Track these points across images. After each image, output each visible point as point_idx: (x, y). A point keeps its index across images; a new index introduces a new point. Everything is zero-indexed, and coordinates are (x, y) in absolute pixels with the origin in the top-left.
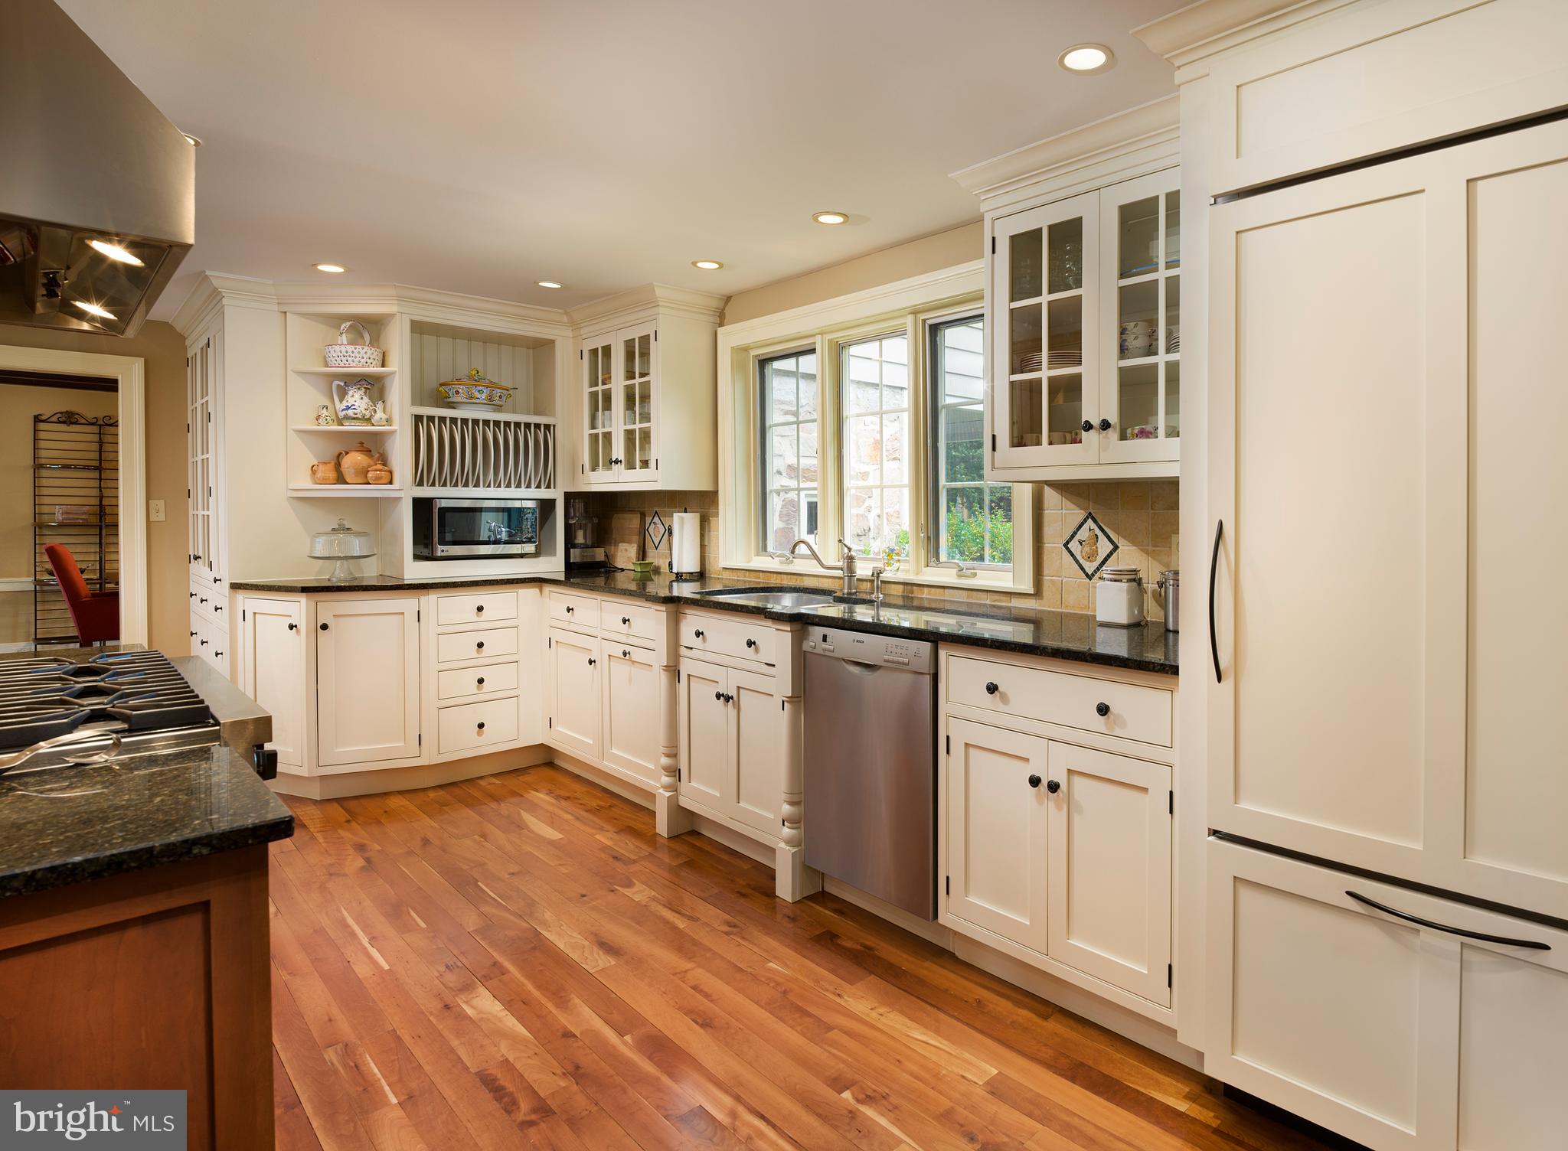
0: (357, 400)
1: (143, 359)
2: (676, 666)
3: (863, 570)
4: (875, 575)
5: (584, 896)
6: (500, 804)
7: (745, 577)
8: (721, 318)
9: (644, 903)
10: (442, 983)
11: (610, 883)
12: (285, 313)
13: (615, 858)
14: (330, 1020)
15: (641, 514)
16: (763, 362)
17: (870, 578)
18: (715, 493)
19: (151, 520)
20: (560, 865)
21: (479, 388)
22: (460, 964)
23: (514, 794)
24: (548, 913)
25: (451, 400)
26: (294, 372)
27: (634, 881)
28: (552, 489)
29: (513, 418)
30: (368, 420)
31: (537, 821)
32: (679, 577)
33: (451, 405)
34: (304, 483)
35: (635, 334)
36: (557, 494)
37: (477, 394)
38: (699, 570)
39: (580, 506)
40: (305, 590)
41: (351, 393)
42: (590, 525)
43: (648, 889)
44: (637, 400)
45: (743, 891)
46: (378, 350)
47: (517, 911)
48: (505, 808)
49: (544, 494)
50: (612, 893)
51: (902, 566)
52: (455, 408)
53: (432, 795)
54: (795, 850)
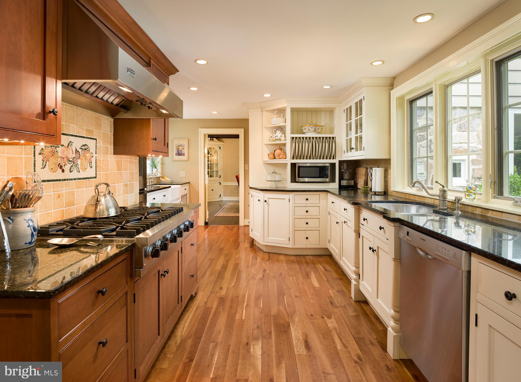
0: (279, 134)
1: (244, 129)
2: (359, 231)
3: (451, 197)
4: (456, 201)
5: (312, 315)
6: (307, 267)
7: (401, 195)
8: (392, 86)
9: (330, 329)
10: (252, 332)
11: (324, 313)
12: (262, 111)
13: (331, 302)
14: (219, 332)
15: (366, 168)
16: (412, 102)
17: (454, 201)
18: (390, 159)
19: (245, 169)
20: (312, 298)
21: (312, 127)
22: (261, 327)
23: (314, 264)
24: (297, 318)
25: (303, 132)
26: (264, 127)
27: (333, 317)
28: (335, 160)
29: (325, 136)
30: (280, 140)
31: (315, 277)
32: (375, 194)
33: (304, 133)
34: (266, 159)
35: (358, 100)
36: (336, 161)
37: (311, 129)
38: (383, 191)
39: (345, 165)
40: (261, 190)
41: (277, 132)
42: (348, 172)
43: (335, 323)
44: (359, 125)
45: (373, 341)
46: (284, 118)
47: (289, 313)
48: (308, 269)
49: (332, 161)
50: (322, 319)
51: (477, 197)
52: (305, 134)
53: (292, 258)
54: (396, 334)
